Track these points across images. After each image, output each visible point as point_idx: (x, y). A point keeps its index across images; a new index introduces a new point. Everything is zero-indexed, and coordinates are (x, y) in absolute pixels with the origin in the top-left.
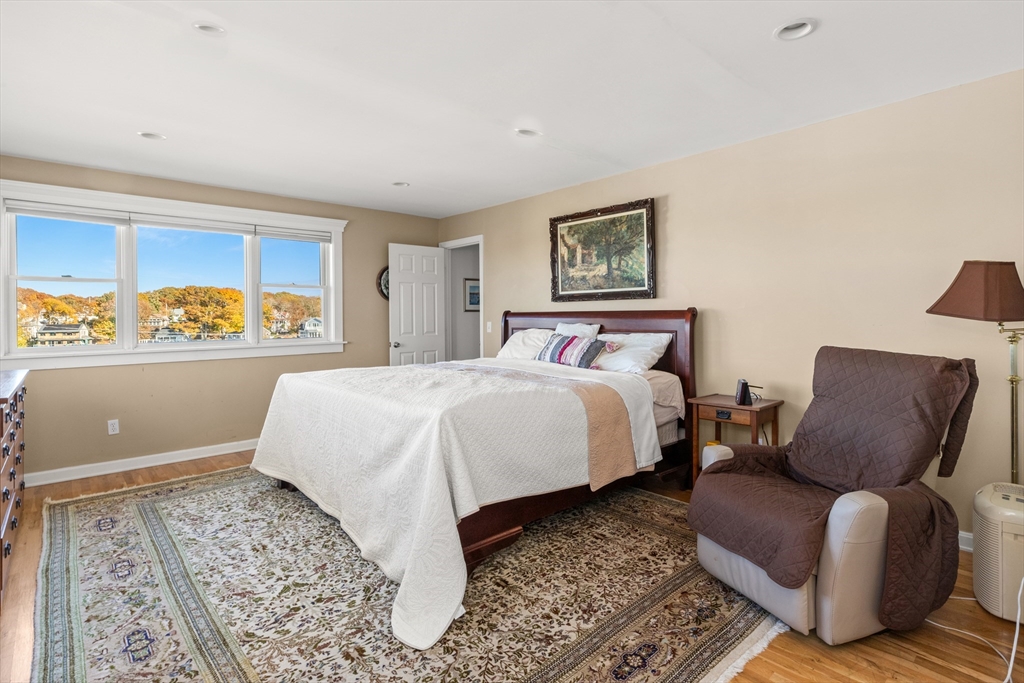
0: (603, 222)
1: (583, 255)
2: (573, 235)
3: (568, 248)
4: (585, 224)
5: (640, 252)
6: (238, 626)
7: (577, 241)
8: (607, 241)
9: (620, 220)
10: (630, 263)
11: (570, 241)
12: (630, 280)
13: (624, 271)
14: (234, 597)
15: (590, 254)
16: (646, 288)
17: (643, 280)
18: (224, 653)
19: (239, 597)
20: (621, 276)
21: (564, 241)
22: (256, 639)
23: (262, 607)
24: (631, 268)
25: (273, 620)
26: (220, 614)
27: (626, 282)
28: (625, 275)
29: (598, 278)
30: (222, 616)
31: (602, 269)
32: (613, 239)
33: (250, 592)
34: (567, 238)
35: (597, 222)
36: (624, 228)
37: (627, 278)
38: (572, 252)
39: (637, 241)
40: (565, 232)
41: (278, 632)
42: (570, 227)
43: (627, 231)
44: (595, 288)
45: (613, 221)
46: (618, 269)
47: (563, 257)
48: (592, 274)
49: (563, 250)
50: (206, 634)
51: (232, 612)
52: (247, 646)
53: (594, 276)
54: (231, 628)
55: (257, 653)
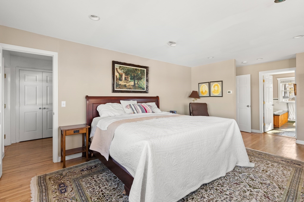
0: (133, 69)
1: (125, 78)
2: (121, 70)
3: (119, 74)
4: (126, 67)
5: (144, 80)
6: (280, 192)
7: (123, 72)
8: (134, 75)
9: (138, 69)
10: (141, 83)
11: (120, 71)
12: (141, 88)
13: (139, 85)
14: (271, 199)
15: (128, 78)
16: (145, 90)
17: (144, 88)
18: (291, 190)
19: (270, 198)
20: (138, 86)
21: (117, 71)
22: (280, 186)
23: (268, 190)
24: (141, 84)
25: (270, 186)
26: (281, 199)
27: (140, 88)
28: (139, 86)
29: (130, 86)
30: (282, 198)
31: (132, 83)
32: (136, 75)
33: (265, 196)
34: (119, 70)
35: (131, 68)
36: (139, 72)
37: (140, 87)
38: (121, 76)
39: (143, 77)
40: (118, 68)
41: (273, 184)
42: (120, 67)
43: (140, 73)
44: (129, 89)
45: (136, 69)
46: (137, 84)
47: (117, 77)
48: (128, 84)
49: (116, 74)
50: (291, 197)
51: (277, 196)
52: (283, 187)
53: (129, 85)
54: (283, 193)
55: (283, 185)
